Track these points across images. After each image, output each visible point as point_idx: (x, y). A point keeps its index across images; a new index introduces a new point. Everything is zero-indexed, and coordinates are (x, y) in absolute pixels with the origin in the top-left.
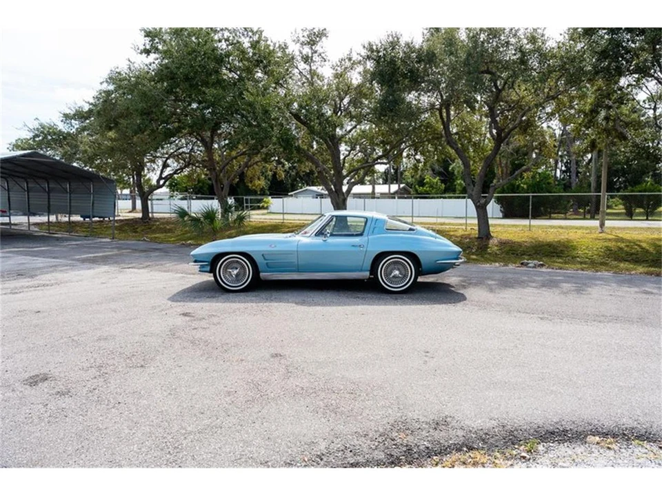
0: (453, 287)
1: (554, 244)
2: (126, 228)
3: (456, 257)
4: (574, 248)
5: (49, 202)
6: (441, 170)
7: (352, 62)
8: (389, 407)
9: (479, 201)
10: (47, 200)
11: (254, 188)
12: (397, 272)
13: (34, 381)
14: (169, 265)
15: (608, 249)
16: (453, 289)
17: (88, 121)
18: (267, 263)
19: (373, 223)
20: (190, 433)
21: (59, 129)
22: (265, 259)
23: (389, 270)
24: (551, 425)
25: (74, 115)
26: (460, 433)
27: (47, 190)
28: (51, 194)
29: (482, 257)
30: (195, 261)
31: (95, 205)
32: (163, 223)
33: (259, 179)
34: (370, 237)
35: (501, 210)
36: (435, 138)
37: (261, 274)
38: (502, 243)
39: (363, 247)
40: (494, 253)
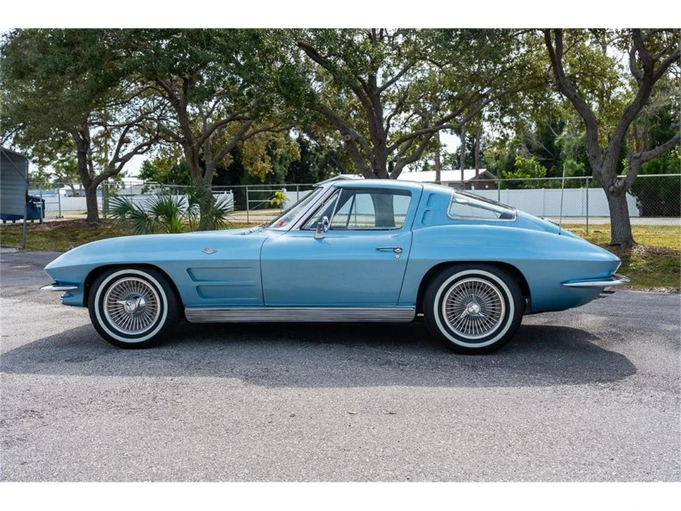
0: (595, 338)
3: (605, 274)
6: (542, 146)
9: (613, 184)
11: (255, 173)
12: (475, 308)
16: (596, 343)
18: (198, 288)
19: (423, 203)
22: (194, 279)
23: (457, 302)
30: (57, 284)
33: (263, 160)
34: (415, 231)
35: (637, 205)
36: (537, 85)
37: (187, 309)
38: (653, 253)
39: (400, 253)
40: (642, 270)
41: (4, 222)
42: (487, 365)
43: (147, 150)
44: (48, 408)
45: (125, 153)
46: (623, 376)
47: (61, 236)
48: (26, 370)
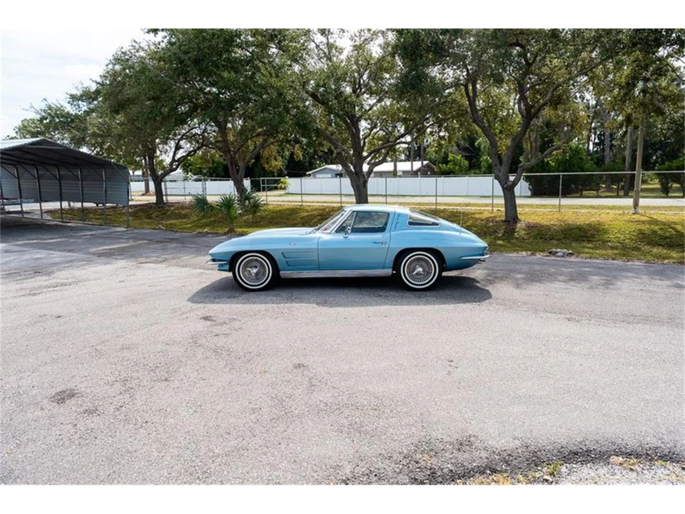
0: (478, 282)
1: (584, 227)
2: (141, 214)
3: (481, 252)
4: (606, 231)
5: (61, 189)
6: (467, 145)
7: (372, 32)
8: (413, 425)
9: (506, 183)
10: (58, 187)
11: (271, 169)
12: (420, 269)
13: (62, 397)
14: (186, 258)
15: (641, 232)
17: (96, 102)
18: (287, 262)
19: (396, 217)
20: (218, 456)
21: (66, 111)
22: (285, 258)
23: (412, 267)
24: (574, 445)
25: (82, 96)
26: (484, 454)
27: (58, 177)
28: (62, 182)
29: (509, 242)
30: (214, 260)
31: (108, 192)
32: (178, 208)
33: (276, 159)
34: (392, 233)
36: (461, 114)
37: (281, 272)
38: (530, 226)
39: (385, 244)
40: (521, 237)
47: (141, 216)
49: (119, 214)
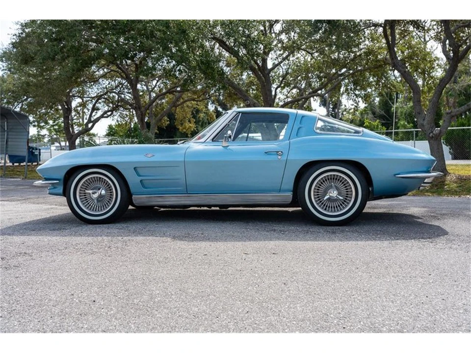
0: (419, 218)
3: (425, 170)
6: (383, 112)
9: (432, 132)
11: (184, 130)
12: (334, 194)
16: (420, 220)
18: (141, 181)
19: (298, 122)
22: (139, 175)
23: (322, 189)
30: (45, 179)
33: (190, 121)
34: (293, 140)
35: (450, 152)
36: (378, 66)
37: (134, 196)
38: (461, 179)
39: (281, 155)
40: (453, 190)
41: (13, 164)
42: (343, 231)
43: (110, 115)
44: (35, 251)
45: (95, 118)
46: (438, 236)
48: (22, 234)
49: (29, 171)
